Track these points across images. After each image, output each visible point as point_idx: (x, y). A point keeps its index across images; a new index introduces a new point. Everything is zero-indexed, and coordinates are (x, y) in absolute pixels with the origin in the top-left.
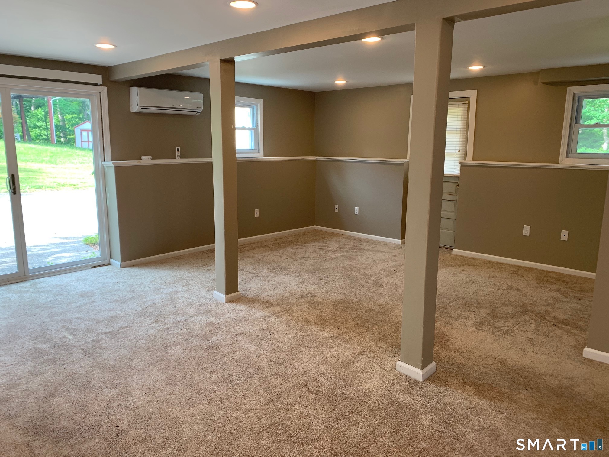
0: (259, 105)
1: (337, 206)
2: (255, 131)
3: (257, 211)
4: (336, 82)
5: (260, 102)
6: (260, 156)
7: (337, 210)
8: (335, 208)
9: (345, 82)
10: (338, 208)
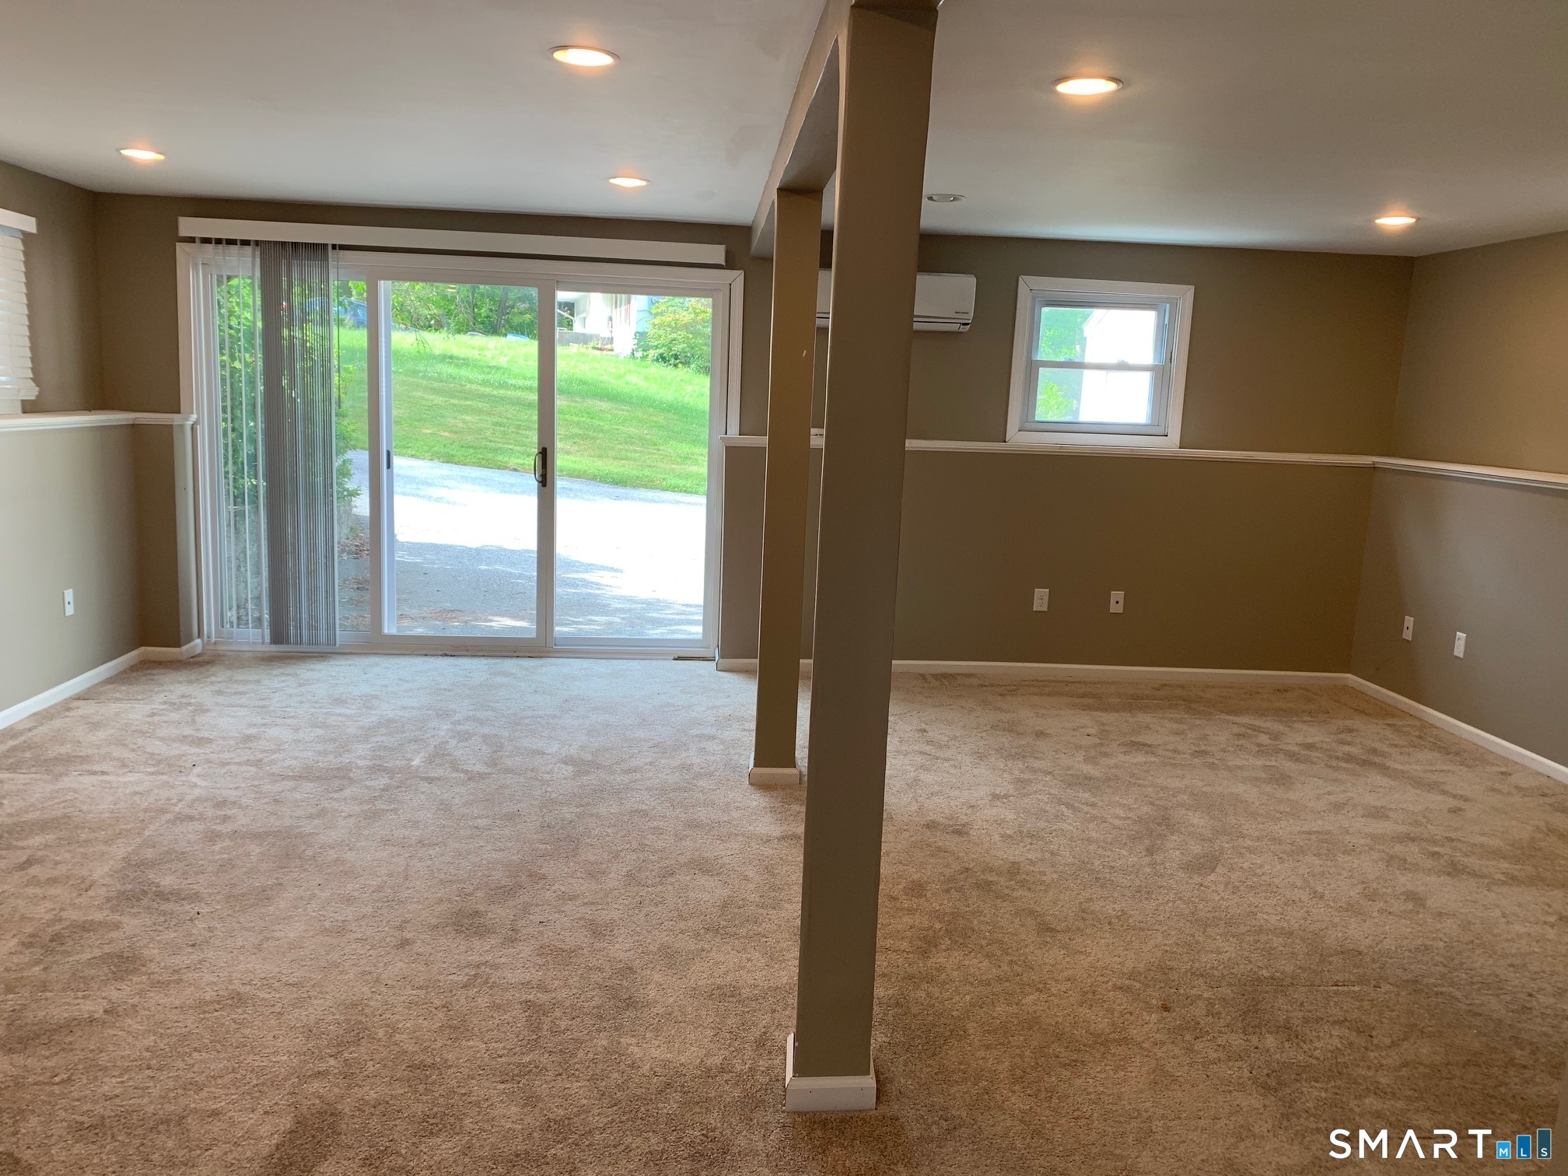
0: (1180, 303)
1: (1409, 621)
2: (1161, 374)
3: (1117, 597)
4: (1378, 221)
5: (1185, 295)
6: (1169, 444)
7: (1408, 635)
8: (1405, 628)
9: (1412, 221)
10: (1411, 629)
